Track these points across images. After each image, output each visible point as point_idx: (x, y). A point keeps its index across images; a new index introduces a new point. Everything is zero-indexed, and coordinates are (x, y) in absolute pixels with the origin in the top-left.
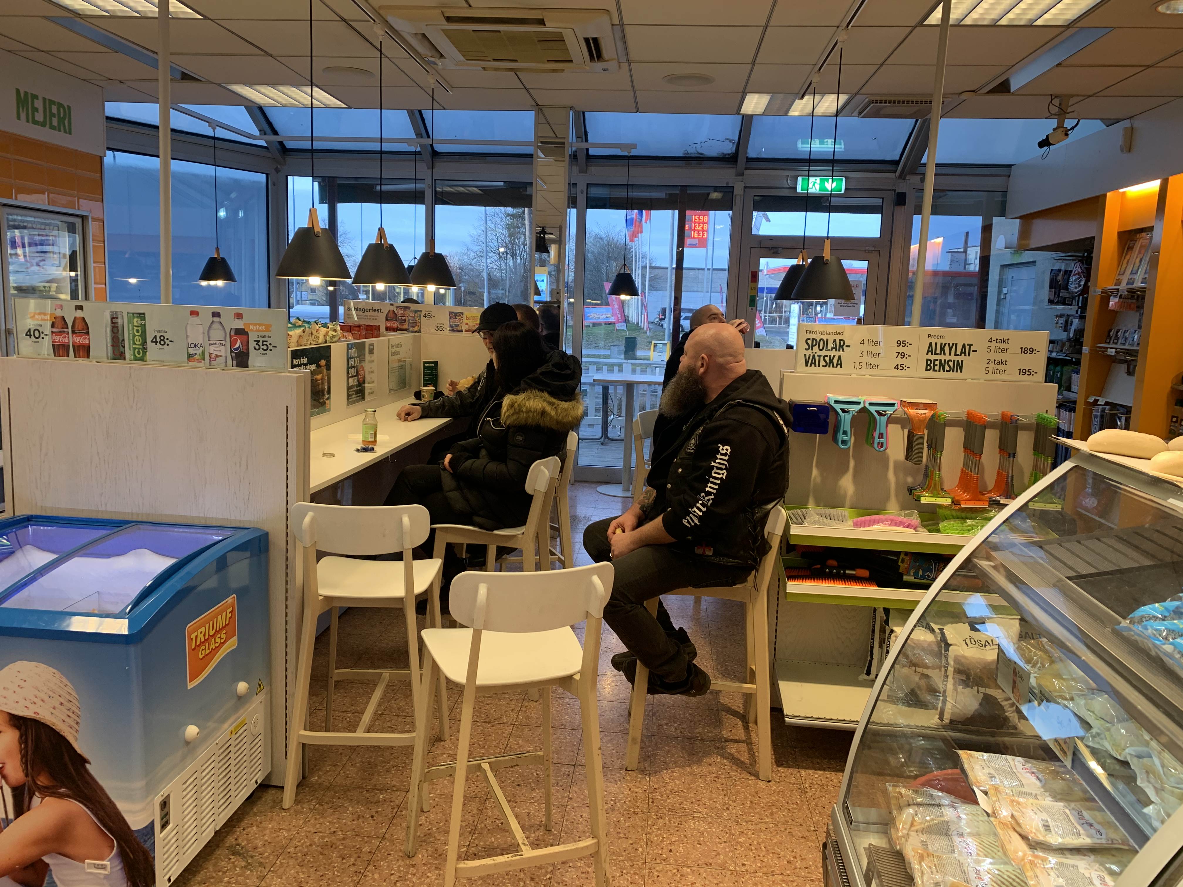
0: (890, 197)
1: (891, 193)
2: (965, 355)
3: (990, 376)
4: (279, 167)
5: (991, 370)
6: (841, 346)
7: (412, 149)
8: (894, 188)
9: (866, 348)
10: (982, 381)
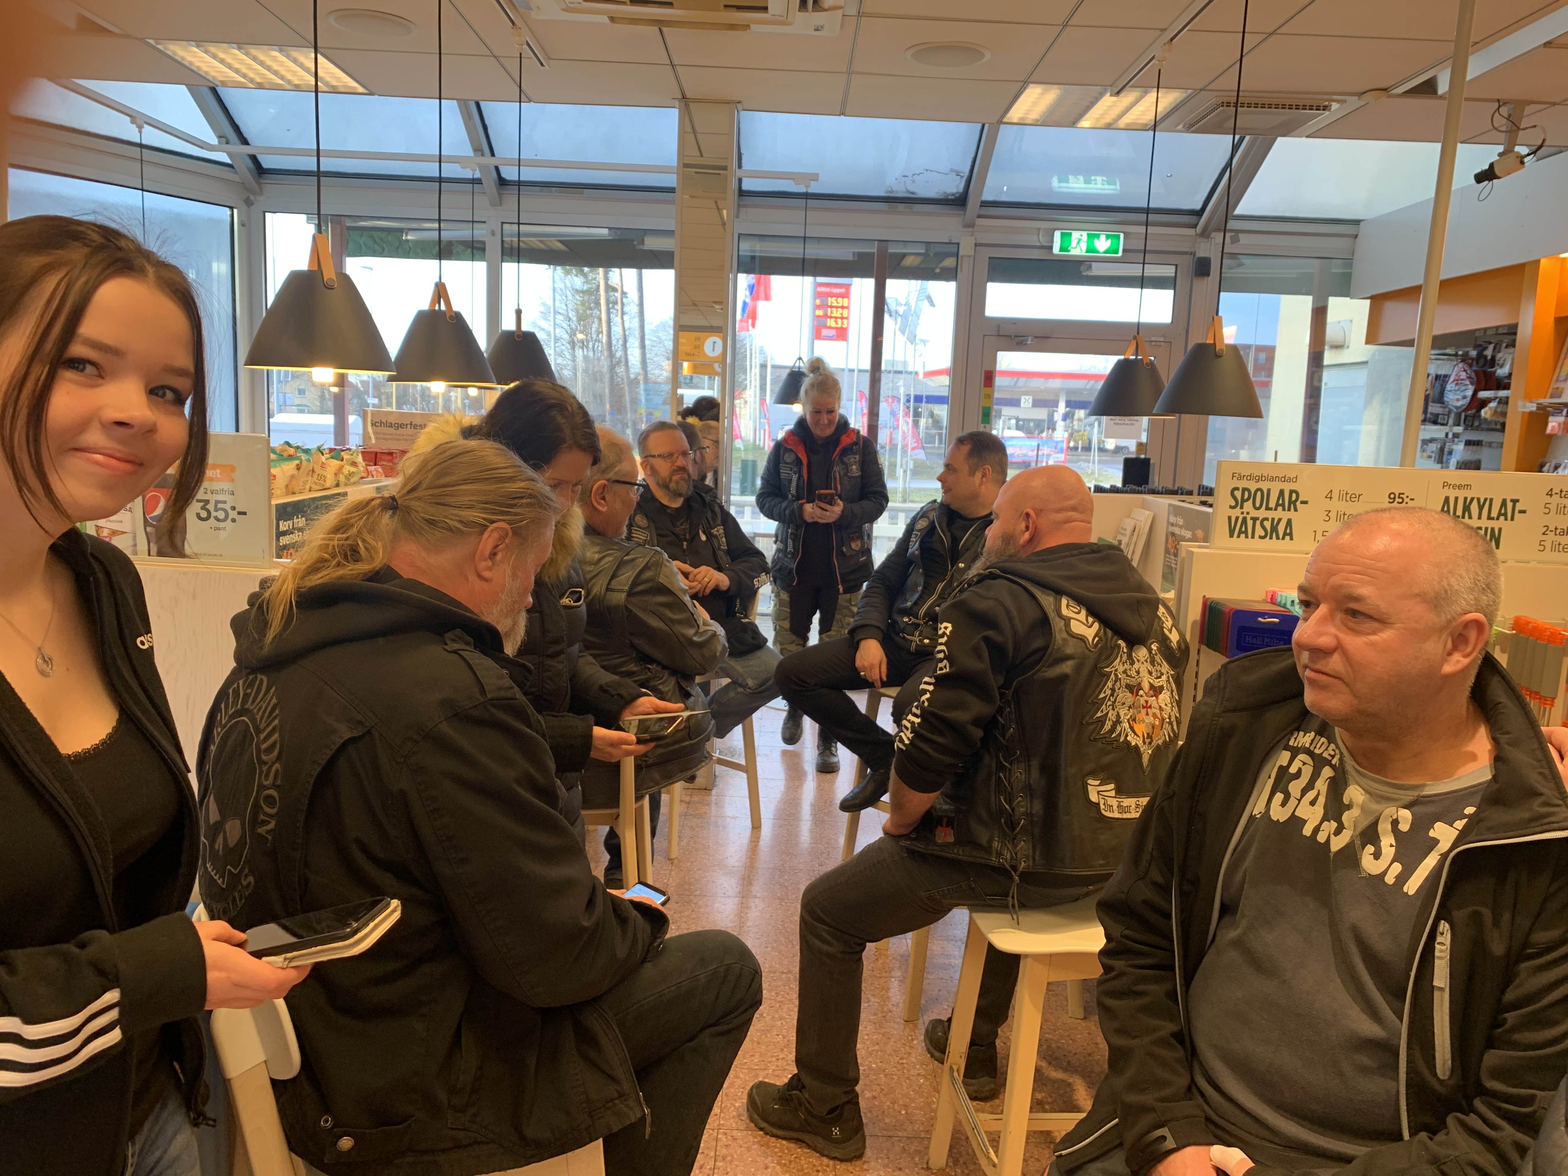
0: (1187, 263)
1: (1189, 258)
2: (1506, 519)
3: (1548, 555)
4: (252, 197)
5: (1548, 545)
6: (1291, 500)
7: (468, 174)
8: (1193, 250)
9: (1337, 506)
10: (1533, 564)
